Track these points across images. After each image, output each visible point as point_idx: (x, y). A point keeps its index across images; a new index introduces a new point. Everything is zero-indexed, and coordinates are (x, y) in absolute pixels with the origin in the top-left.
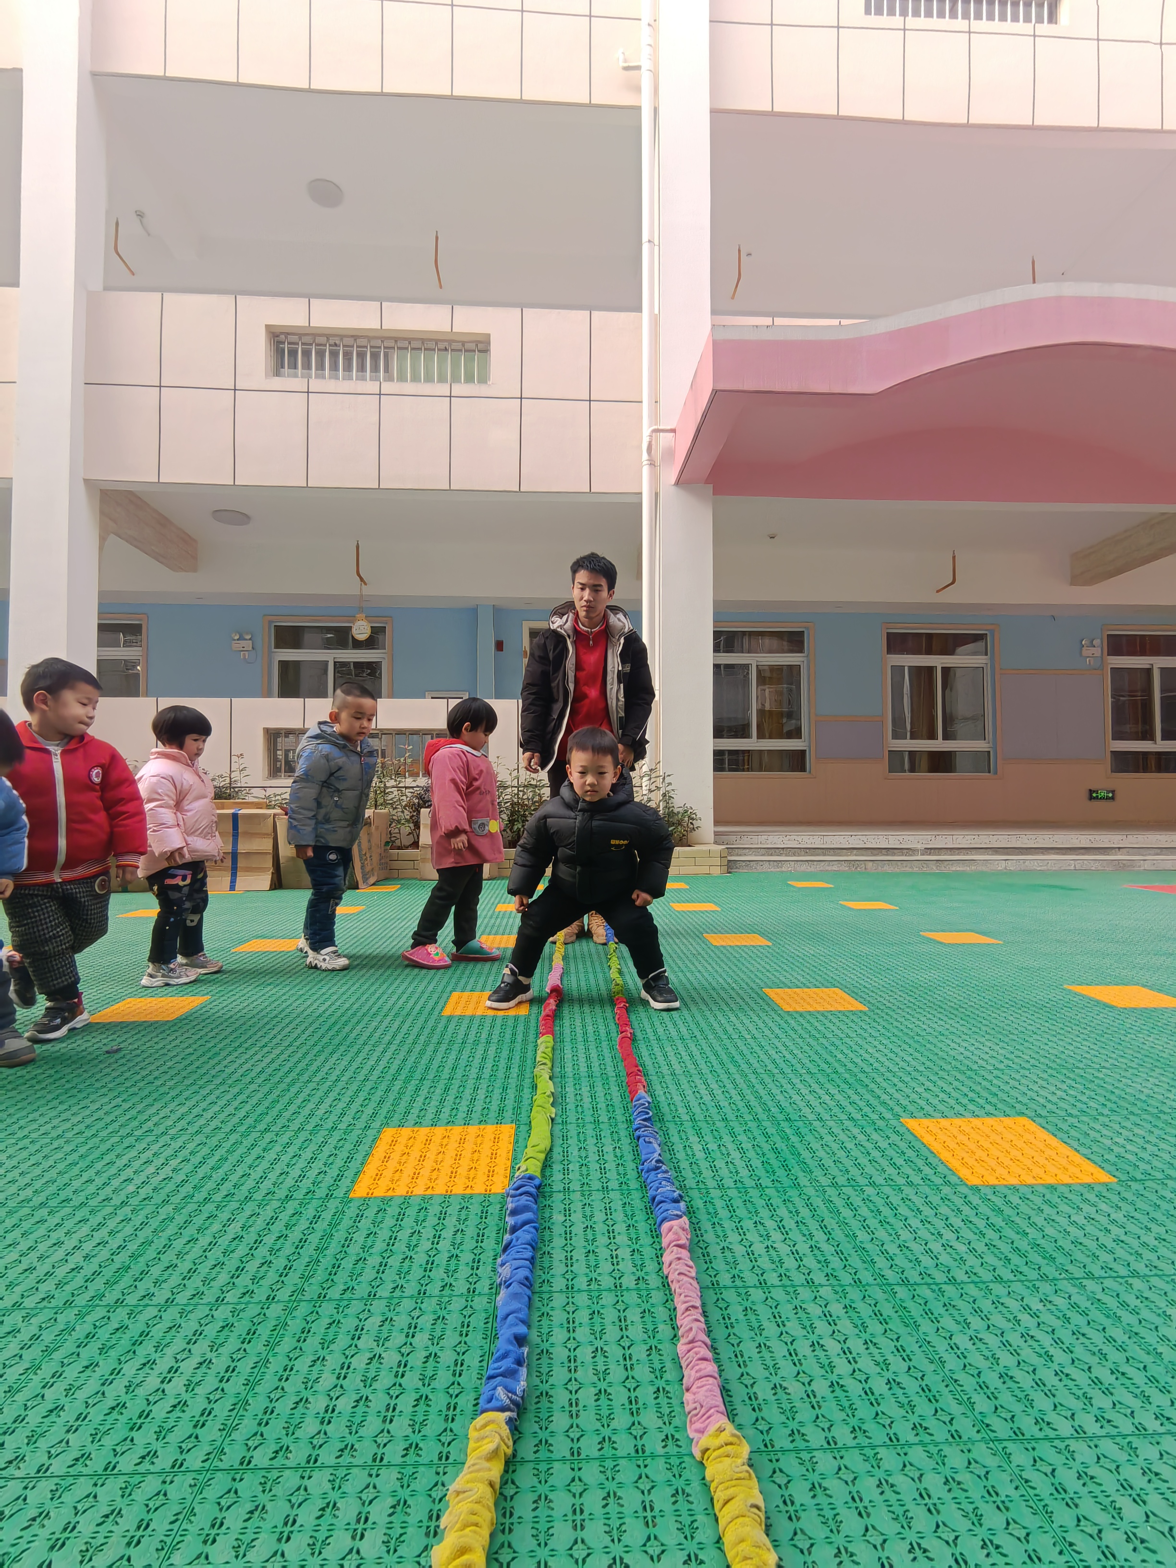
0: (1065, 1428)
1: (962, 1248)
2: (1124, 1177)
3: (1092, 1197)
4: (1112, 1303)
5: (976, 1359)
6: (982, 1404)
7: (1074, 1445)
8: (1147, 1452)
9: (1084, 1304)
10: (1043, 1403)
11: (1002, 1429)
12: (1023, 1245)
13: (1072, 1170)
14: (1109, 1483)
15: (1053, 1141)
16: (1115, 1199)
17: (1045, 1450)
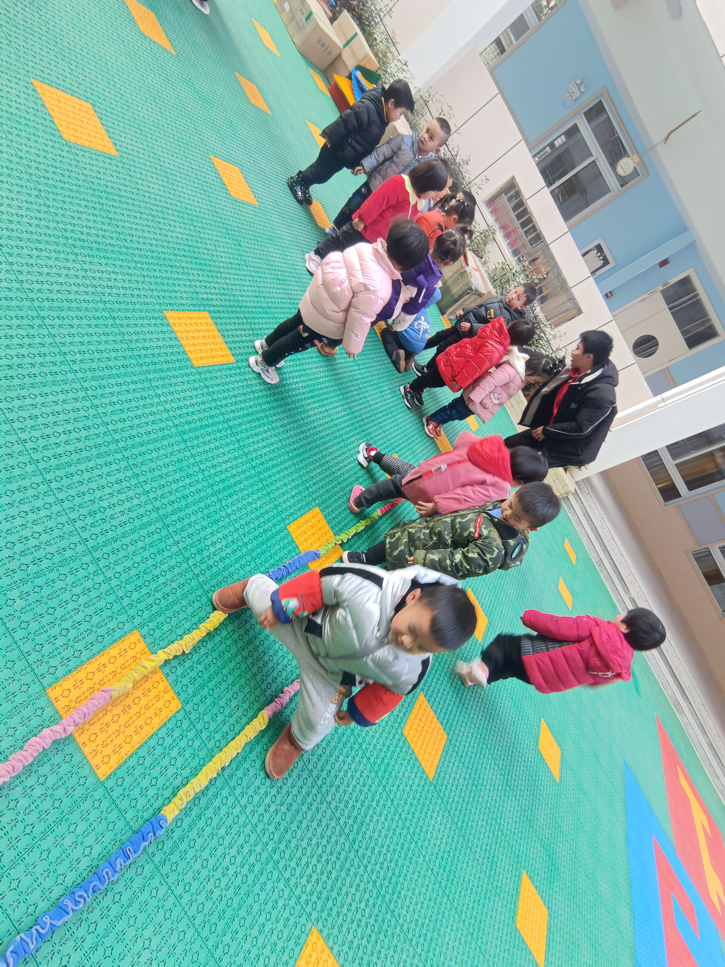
0: (329, 799)
1: (374, 742)
2: (434, 783)
3: (419, 774)
4: (377, 797)
5: (337, 765)
6: (324, 774)
7: (325, 803)
8: (333, 823)
9: (373, 789)
10: (333, 790)
11: (319, 783)
12: (386, 761)
13: (429, 764)
14: (319, 816)
15: (440, 752)
16: (422, 783)
17: (319, 796)
